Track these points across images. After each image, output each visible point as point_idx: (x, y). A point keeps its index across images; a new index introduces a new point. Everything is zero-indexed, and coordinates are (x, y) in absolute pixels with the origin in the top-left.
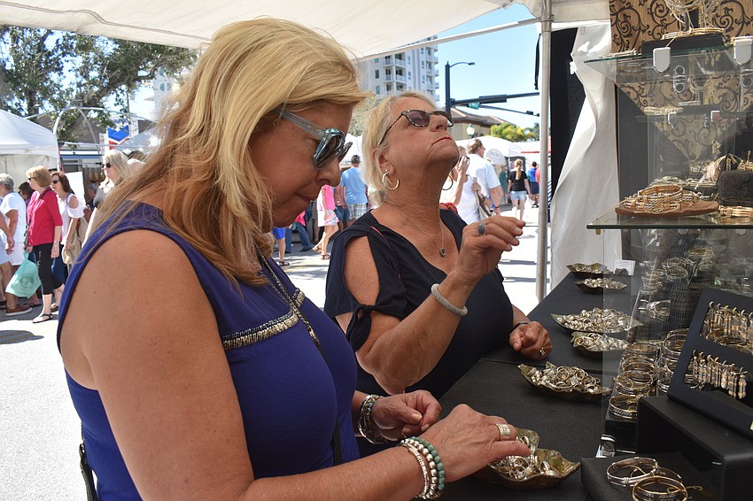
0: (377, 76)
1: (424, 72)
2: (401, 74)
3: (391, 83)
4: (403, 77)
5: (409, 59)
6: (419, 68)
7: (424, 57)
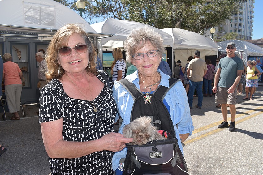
0: (231, 27)
1: (249, 25)
3: (236, 29)
4: (241, 27)
5: (244, 21)
7: (249, 20)
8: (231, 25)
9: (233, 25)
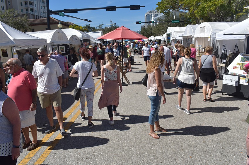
0: (22, 5)
2: (32, 5)
3: (28, 8)
6: (39, 3)
8: (21, 3)
9: (24, 4)
